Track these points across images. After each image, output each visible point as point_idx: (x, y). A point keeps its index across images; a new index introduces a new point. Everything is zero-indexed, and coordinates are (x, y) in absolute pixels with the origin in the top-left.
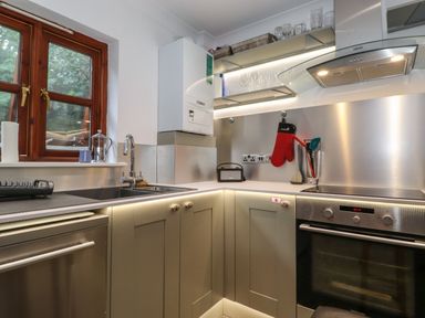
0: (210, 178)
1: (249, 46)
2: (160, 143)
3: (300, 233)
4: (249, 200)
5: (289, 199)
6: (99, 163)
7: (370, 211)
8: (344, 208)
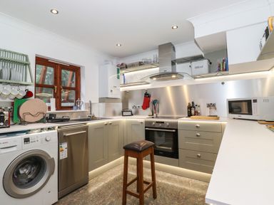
0: (120, 115)
1: (133, 65)
2: (100, 102)
3: (146, 130)
4: (132, 122)
5: (143, 120)
6: (79, 110)
7: (163, 122)
8: (157, 122)
